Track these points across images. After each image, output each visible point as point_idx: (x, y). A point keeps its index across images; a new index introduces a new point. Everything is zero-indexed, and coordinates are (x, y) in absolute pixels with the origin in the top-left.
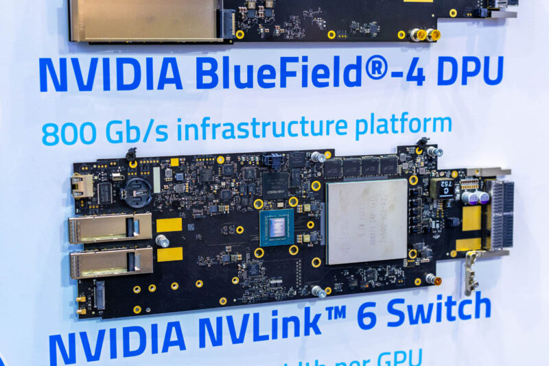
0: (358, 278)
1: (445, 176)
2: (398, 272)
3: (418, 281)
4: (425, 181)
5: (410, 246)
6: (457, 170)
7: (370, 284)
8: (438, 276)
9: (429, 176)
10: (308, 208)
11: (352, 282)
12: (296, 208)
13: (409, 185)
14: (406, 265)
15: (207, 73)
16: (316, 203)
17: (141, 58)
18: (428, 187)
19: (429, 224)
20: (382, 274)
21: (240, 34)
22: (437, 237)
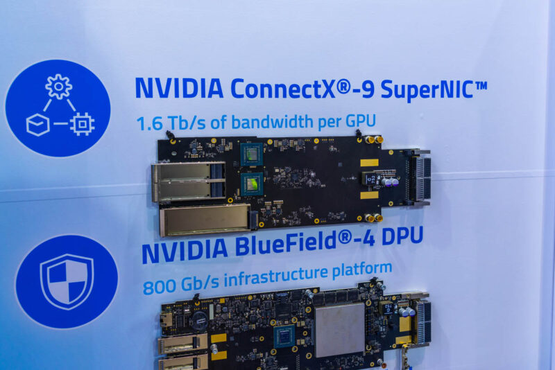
0: (335, 364)
1: (388, 300)
2: (360, 359)
3: (372, 364)
4: (376, 303)
5: (367, 343)
6: (396, 295)
7: (342, 368)
8: (385, 362)
9: (378, 301)
10: (303, 324)
11: (331, 366)
12: (296, 324)
13: (365, 305)
14: (364, 354)
15: (242, 246)
16: (308, 320)
17: (203, 241)
18: (378, 307)
19: (378, 328)
20: (349, 361)
21: (262, 225)
22: (384, 336)
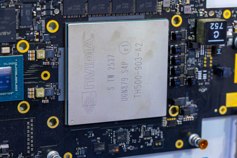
0: (106, 140)
1: (214, 17)
2: (156, 132)
3: (180, 144)
4: (191, 22)
5: (170, 102)
6: (231, 9)
7: (121, 148)
8: (204, 137)
9: (196, 17)
10: (41, 54)
11: (98, 145)
12: (26, 54)
13: (170, 25)
14: (165, 124)
16: (52, 48)
18: (195, 29)
19: (194, 73)
20: (135, 135)
22: (204, 90)
